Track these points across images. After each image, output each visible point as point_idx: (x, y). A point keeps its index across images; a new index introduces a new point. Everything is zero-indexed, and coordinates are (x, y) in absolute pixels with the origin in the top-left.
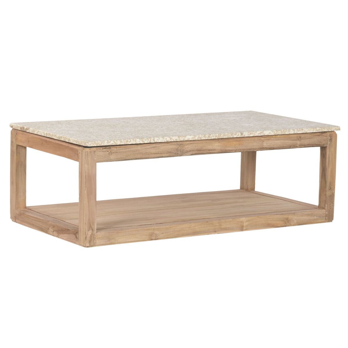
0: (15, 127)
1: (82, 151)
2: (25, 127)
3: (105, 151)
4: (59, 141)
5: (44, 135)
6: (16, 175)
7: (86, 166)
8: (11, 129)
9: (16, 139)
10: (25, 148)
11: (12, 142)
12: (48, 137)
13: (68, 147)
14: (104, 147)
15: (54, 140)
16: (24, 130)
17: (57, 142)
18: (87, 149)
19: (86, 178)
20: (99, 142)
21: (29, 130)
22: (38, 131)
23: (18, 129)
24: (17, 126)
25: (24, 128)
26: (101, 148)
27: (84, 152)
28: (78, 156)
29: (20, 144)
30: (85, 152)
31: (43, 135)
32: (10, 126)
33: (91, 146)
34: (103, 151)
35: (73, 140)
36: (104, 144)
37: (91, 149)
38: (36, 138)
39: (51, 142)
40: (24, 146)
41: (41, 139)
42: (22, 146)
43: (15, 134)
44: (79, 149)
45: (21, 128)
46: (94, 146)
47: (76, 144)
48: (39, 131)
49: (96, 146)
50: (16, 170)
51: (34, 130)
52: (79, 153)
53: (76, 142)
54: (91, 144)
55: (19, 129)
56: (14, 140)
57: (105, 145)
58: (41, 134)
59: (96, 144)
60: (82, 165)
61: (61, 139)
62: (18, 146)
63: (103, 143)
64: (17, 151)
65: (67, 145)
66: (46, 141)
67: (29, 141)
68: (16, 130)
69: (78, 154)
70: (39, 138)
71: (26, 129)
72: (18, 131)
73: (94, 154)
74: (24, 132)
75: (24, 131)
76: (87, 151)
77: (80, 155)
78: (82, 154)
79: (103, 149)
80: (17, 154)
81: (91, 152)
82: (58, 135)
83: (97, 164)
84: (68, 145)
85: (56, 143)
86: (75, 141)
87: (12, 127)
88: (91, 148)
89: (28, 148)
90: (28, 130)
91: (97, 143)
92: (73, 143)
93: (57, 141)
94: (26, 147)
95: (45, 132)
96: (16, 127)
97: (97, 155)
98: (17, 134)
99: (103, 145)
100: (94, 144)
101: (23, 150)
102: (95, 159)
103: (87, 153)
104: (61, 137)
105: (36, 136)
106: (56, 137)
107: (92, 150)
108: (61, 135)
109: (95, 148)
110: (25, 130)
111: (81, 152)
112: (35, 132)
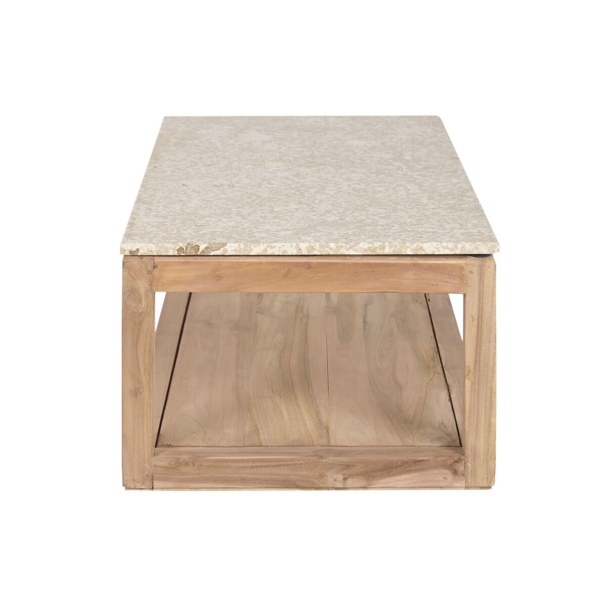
9: (154, 280)
21: (222, 249)
35: (435, 248)
44: (466, 264)
52: (466, 272)
67: (219, 277)
77: (472, 277)
90: (217, 250)
98: (155, 267)
111: (475, 270)
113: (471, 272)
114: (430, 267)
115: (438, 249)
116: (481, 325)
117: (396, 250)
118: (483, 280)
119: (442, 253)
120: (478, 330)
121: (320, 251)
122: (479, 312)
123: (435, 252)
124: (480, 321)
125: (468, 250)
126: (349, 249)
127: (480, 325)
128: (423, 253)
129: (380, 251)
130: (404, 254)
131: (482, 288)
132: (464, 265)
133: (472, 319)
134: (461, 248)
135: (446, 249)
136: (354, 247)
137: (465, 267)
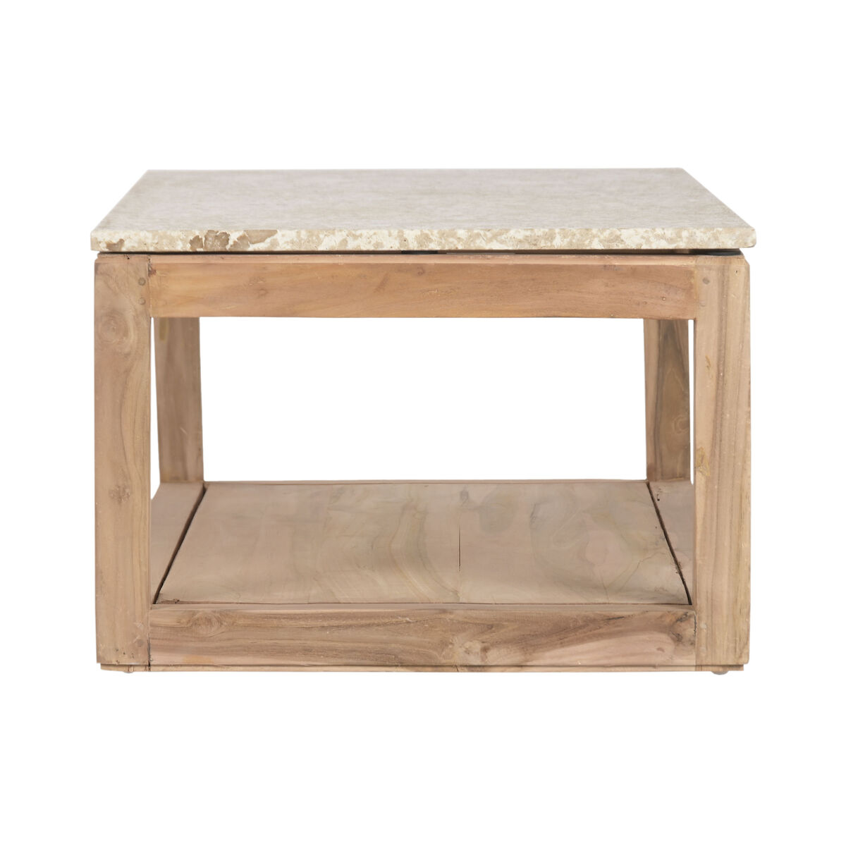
2: (237, 234)
5: (404, 245)
9: (151, 296)
13: (606, 268)
16: (224, 244)
21: (268, 240)
25: (226, 237)
28: (690, 294)
31: (392, 246)
43: (143, 275)
44: (698, 267)
45: (195, 241)
47: (671, 246)
48: (356, 236)
52: (696, 281)
56: (130, 303)
66: (419, 270)
69: (689, 289)
71: (243, 238)
75: (227, 249)
77: (708, 290)
82: (518, 234)
84: (602, 263)
90: (260, 241)
95: (412, 234)
98: (151, 272)
106: (502, 242)
110: (234, 245)
111: (713, 276)
113: (706, 281)
114: (635, 273)
115: (648, 241)
117: (574, 241)
119: (655, 247)
120: (718, 384)
121: (440, 243)
122: (720, 350)
123: (642, 245)
124: (721, 369)
125: (702, 241)
126: (490, 240)
127: (722, 374)
128: (621, 247)
129: (545, 243)
130: (588, 248)
131: (724, 308)
132: (692, 269)
133: (708, 364)
134: (687, 238)
135: (662, 238)
136: (499, 237)
137: (696, 272)
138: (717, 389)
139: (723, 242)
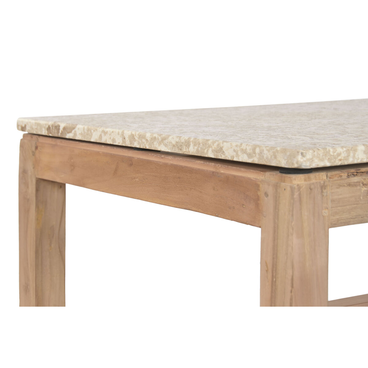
0: (32, 128)
1: (276, 187)
2: (62, 126)
3: (355, 185)
4: (178, 158)
5: (124, 142)
6: (37, 266)
7: (295, 241)
8: (22, 133)
9: (36, 163)
10: (62, 186)
11: (23, 173)
12: (138, 147)
13: (214, 174)
14: (353, 170)
15: (159, 155)
16: (58, 132)
17: (170, 160)
18: (298, 180)
19: (292, 287)
20: (339, 150)
21: (73, 131)
22: (103, 131)
23: (39, 133)
24: (38, 124)
25: (58, 127)
26: (344, 174)
27: (288, 189)
28: (257, 205)
29: (48, 176)
30: (292, 189)
31: (119, 142)
32: (18, 126)
33: (314, 166)
34: (349, 185)
35: (234, 151)
36: (354, 156)
37: (309, 179)
38: (98, 153)
39: (149, 162)
40: (58, 180)
41: (112, 156)
42: (53, 182)
43: (34, 149)
44: (262, 181)
45: (49, 129)
46: (321, 164)
47: (250, 161)
48: (105, 133)
49: (328, 164)
50: (37, 252)
51: (89, 130)
52: (261, 194)
53: (249, 156)
54: (312, 160)
55: (45, 132)
56: (30, 167)
57: (359, 161)
58: (114, 140)
59: (329, 160)
60: (275, 239)
61: (185, 151)
62: (40, 181)
63: (352, 154)
64: (37, 197)
65: (210, 167)
66: (130, 162)
67: (73, 167)
68: (35, 137)
69: (257, 201)
70: (106, 155)
71: (64, 129)
72: (41, 139)
73: (323, 196)
74: (58, 141)
75: (59, 135)
76: (299, 187)
77: (268, 203)
78: (277, 200)
79: (348, 176)
80: (37, 206)
81: (311, 189)
82: (173, 139)
83: (332, 231)
84: (212, 169)
85: (166, 165)
86: (244, 151)
87: (23, 129)
88: (312, 175)
89: (69, 188)
90: (70, 132)
91: (331, 153)
92: (235, 159)
93: (170, 158)
94: (64, 185)
95: (127, 133)
96: (34, 127)
97: (333, 201)
98: (36, 148)
99: (350, 161)
100: (322, 160)
101: (56, 192)
102: (326, 213)
103: (300, 194)
104: (188, 144)
105: (96, 148)
106: (166, 145)
107: (314, 181)
108: (185, 137)
109: (323, 175)
110: (62, 133)
111: (270, 191)
112: (91, 136)
113: (266, 195)
114: (228, 181)
115: (237, 155)
116: (276, 280)
117: (199, 149)
118: (278, 210)
119: (240, 160)
120: (272, 287)
122: (273, 258)
123: (233, 157)
124: (274, 274)
125: (267, 158)
127: (274, 280)
128: (223, 157)
129: (186, 149)
130: (206, 156)
131: (276, 221)
132: (259, 183)
133: (266, 269)
134: (259, 154)
135: (244, 153)
136: (164, 141)
137: (261, 186)
138: (272, 292)
139: (279, 161)
